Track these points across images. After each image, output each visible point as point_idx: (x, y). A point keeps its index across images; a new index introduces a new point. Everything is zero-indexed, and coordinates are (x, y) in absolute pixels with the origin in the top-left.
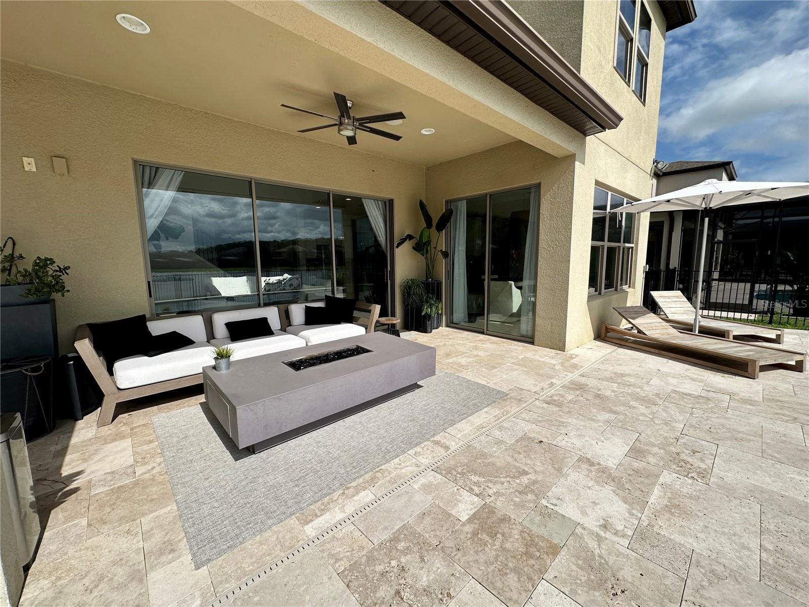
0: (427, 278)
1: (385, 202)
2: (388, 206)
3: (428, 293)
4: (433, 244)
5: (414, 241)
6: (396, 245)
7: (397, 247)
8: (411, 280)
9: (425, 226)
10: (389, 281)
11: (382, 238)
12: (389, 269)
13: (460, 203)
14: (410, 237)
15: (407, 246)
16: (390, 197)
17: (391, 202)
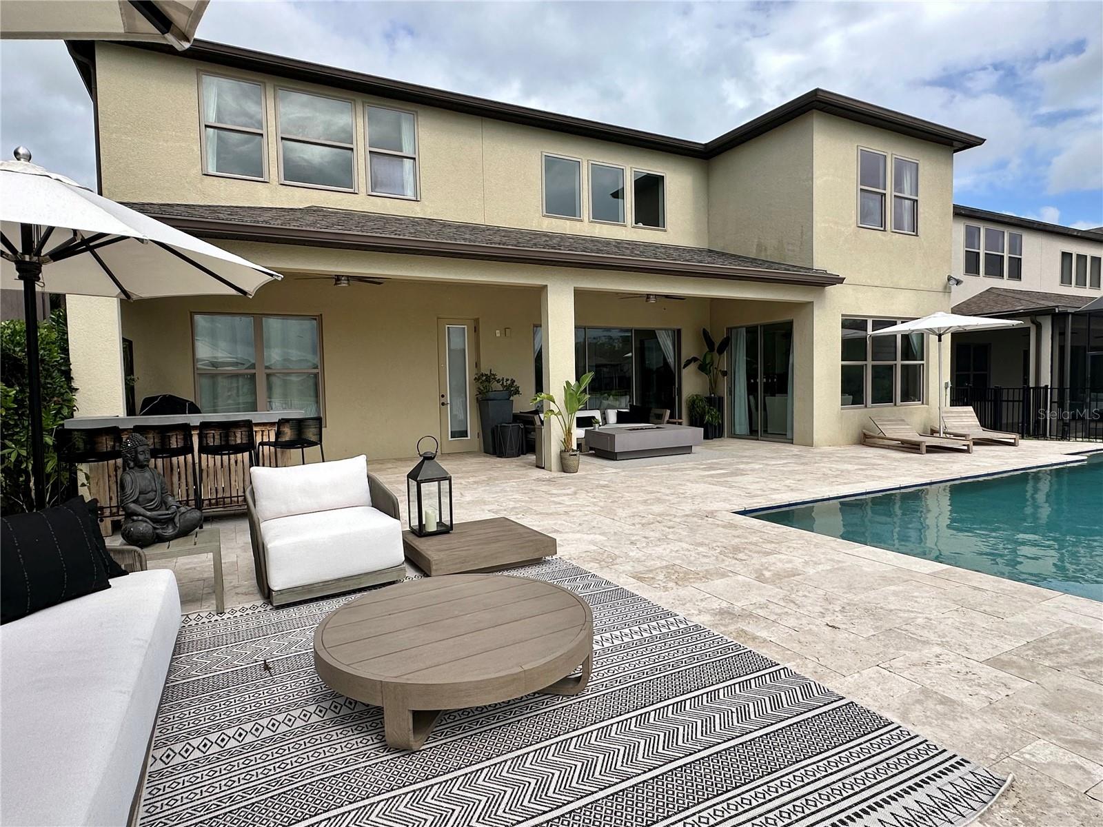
0: (710, 394)
1: (674, 332)
2: (677, 335)
3: (710, 406)
4: (715, 365)
5: (698, 363)
6: (682, 366)
7: (684, 368)
8: (696, 395)
9: (708, 350)
10: (677, 397)
11: (671, 360)
12: (677, 386)
13: (739, 329)
14: (695, 359)
15: (692, 367)
16: (679, 327)
17: (679, 331)
